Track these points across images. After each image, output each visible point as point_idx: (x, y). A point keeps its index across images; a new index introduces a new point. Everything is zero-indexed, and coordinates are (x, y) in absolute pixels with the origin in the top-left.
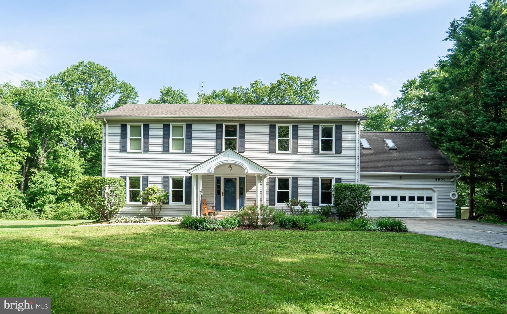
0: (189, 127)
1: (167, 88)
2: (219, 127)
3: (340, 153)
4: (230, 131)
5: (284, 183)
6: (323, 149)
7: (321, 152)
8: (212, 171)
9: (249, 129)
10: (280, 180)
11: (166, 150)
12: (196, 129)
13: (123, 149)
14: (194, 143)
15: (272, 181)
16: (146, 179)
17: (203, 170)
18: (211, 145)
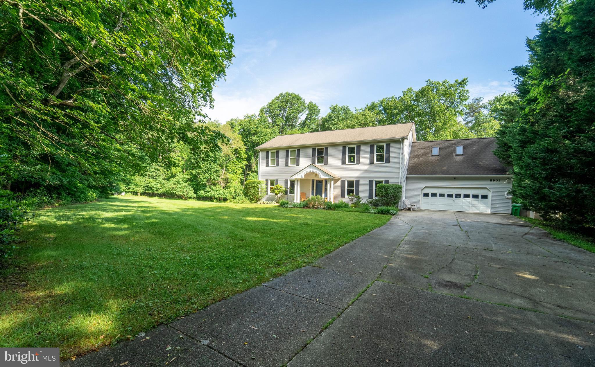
0: (298, 151)
1: (334, 106)
2: (314, 150)
3: (389, 162)
4: (320, 152)
5: (351, 183)
6: (377, 161)
7: (375, 162)
8: (303, 177)
9: (330, 150)
10: (349, 182)
11: (287, 164)
12: (302, 152)
13: (267, 165)
14: (301, 160)
15: (343, 182)
16: (277, 181)
17: (298, 176)
18: (309, 161)
